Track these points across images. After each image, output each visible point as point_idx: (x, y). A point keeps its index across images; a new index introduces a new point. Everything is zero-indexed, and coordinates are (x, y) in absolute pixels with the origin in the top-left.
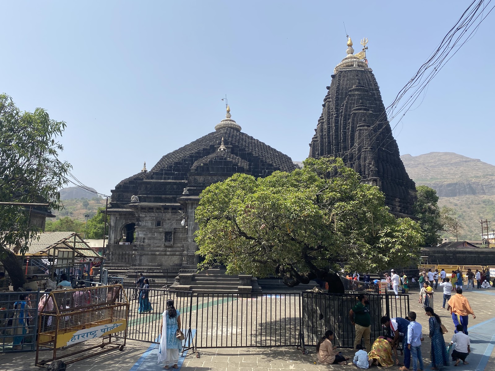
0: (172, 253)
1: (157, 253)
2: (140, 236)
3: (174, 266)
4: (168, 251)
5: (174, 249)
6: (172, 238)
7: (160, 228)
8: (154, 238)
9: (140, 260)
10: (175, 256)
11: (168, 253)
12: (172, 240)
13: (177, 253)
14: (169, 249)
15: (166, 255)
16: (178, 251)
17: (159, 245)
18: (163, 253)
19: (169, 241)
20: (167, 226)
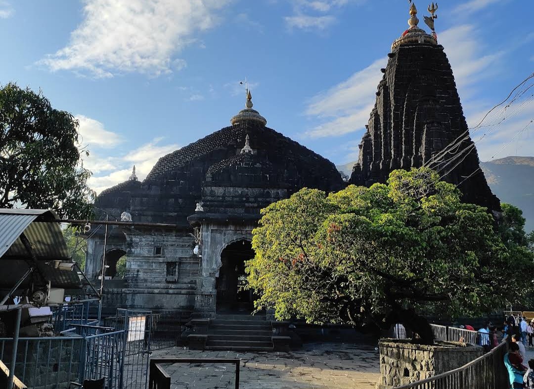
0: (176, 291)
1: (156, 291)
2: (133, 267)
3: (178, 308)
4: (171, 288)
5: (179, 286)
6: (177, 270)
7: (160, 257)
8: (152, 271)
9: (133, 300)
10: (180, 296)
11: (171, 291)
12: (177, 273)
13: (183, 291)
14: (173, 286)
15: (168, 293)
16: (184, 289)
17: (158, 279)
18: (164, 291)
19: (172, 275)
20: (171, 255)
